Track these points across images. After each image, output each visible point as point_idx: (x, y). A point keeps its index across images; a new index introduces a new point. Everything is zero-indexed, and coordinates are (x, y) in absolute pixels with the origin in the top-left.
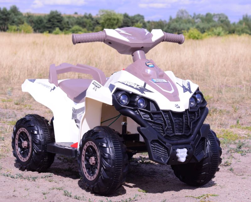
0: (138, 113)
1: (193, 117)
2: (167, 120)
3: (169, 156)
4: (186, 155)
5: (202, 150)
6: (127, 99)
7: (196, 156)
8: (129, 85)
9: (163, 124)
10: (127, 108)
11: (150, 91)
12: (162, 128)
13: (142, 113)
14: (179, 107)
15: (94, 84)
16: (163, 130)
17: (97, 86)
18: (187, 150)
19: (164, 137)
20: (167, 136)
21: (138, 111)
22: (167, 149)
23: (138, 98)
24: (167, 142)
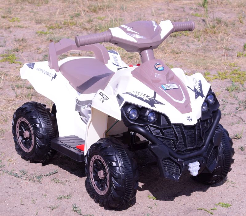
0: (148, 129)
1: (205, 125)
2: (178, 134)
3: (181, 172)
4: (198, 168)
5: (215, 159)
6: (136, 112)
7: (209, 167)
8: (138, 96)
9: (175, 139)
10: (136, 124)
11: (161, 103)
12: (174, 143)
13: (152, 129)
14: (191, 120)
15: (101, 94)
16: (175, 146)
17: (104, 98)
18: (200, 163)
19: (176, 153)
20: (178, 151)
21: (148, 127)
22: (179, 165)
23: (148, 113)
24: (179, 158)
